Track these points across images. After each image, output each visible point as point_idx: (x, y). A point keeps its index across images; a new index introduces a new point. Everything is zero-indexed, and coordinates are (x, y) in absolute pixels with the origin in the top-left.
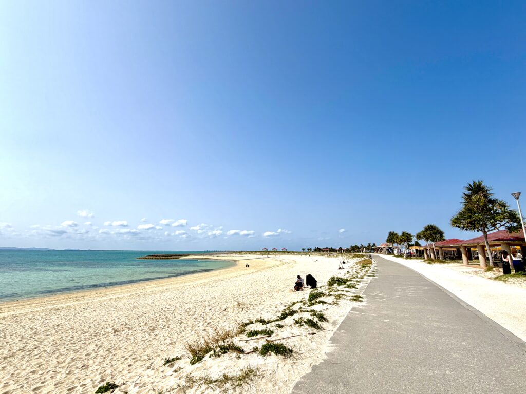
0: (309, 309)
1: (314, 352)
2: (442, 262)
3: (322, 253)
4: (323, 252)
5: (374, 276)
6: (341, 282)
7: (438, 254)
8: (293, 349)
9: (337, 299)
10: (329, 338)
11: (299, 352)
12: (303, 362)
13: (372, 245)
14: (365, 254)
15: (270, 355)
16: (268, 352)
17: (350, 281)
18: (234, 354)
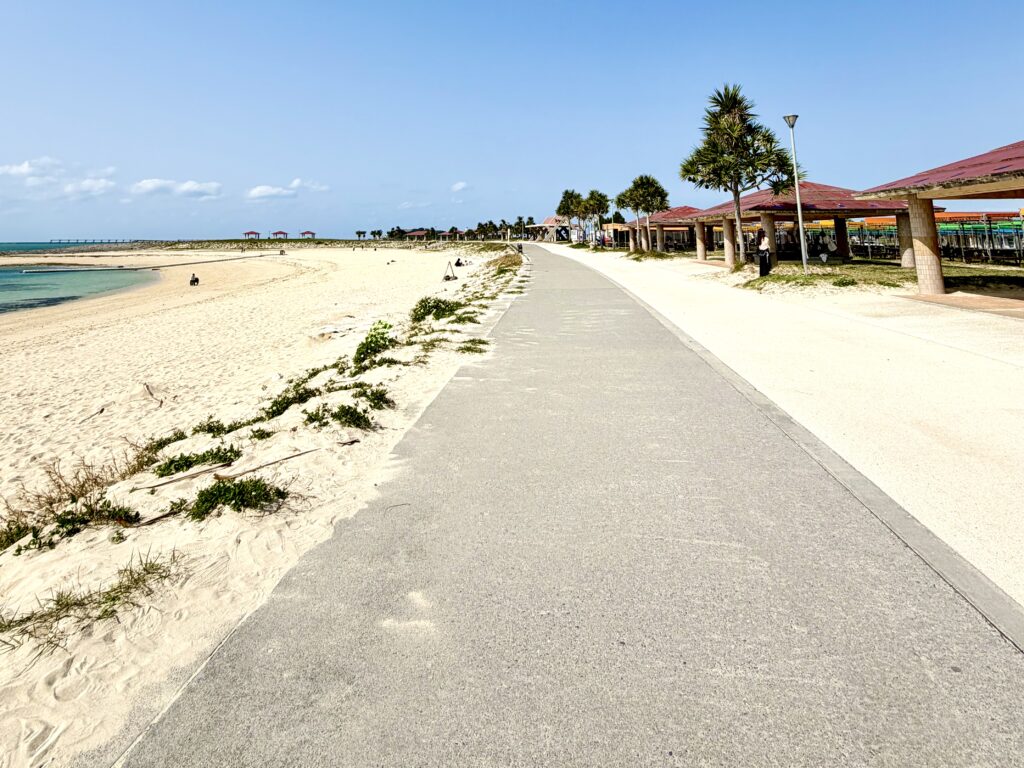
0: (350, 381)
1: (345, 488)
2: (661, 256)
3: (407, 242)
4: (412, 238)
5: (521, 292)
6: (444, 310)
7: (654, 240)
8: (290, 489)
9: (427, 350)
10: (391, 448)
11: (306, 494)
12: (313, 516)
13: (525, 220)
14: (508, 242)
15: (219, 515)
16: (214, 508)
17: (465, 305)
18: (106, 531)
